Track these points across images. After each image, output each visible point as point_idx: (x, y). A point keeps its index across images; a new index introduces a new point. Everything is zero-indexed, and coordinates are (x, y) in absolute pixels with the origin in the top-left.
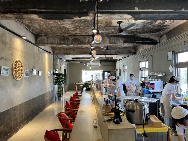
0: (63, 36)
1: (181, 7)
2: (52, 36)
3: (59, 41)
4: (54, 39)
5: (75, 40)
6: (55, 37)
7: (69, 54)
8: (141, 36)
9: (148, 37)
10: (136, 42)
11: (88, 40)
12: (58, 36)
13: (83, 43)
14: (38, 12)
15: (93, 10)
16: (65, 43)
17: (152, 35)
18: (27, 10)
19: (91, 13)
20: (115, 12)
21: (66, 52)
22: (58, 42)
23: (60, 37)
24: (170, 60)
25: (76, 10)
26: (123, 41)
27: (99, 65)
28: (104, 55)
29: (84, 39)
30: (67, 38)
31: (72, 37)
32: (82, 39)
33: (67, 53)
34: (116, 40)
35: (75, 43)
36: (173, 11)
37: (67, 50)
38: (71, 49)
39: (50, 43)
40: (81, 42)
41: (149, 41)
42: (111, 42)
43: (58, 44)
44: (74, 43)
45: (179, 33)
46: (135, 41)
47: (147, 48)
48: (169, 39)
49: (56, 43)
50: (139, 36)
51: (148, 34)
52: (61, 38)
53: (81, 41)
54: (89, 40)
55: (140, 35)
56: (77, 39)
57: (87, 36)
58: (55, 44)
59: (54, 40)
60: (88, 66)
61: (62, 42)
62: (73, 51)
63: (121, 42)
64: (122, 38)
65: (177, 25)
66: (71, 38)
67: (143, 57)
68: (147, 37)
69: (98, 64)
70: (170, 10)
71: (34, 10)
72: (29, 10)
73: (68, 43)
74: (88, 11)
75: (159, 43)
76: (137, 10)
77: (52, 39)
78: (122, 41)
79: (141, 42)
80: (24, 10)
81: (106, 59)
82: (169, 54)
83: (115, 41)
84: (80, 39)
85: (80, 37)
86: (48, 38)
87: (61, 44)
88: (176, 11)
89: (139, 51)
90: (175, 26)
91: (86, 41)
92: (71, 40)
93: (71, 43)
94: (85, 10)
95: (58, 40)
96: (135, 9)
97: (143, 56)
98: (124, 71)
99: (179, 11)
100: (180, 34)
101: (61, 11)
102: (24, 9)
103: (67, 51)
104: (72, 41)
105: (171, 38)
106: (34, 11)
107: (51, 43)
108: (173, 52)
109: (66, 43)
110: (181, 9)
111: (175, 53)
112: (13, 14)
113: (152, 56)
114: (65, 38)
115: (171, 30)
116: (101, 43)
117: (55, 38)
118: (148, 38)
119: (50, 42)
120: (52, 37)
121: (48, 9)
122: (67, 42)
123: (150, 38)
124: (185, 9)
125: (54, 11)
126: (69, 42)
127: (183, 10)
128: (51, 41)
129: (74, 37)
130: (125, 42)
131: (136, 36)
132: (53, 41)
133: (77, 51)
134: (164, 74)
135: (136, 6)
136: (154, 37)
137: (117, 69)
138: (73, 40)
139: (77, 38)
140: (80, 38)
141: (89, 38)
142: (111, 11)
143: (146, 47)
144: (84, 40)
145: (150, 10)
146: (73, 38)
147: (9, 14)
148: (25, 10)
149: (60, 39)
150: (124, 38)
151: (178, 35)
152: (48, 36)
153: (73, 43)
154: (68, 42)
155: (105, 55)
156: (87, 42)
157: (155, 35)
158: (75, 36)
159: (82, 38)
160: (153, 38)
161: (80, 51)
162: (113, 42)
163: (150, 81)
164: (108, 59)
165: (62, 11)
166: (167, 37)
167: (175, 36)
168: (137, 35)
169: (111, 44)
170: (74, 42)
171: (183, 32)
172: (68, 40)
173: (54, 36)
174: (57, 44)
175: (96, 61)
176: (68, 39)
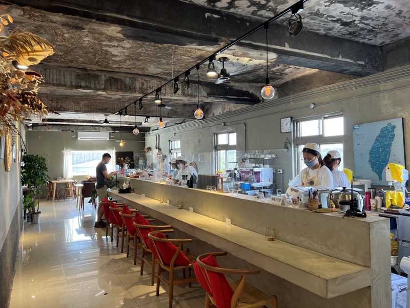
0: (86, 69)
1: (338, 52)
2: (58, 66)
3: (75, 79)
4: (62, 73)
5: (112, 80)
6: (65, 69)
7: (62, 109)
8: (236, 86)
9: (246, 90)
10: (228, 97)
11: (141, 84)
12: (73, 69)
13: (130, 89)
14: (127, 23)
15: (226, 37)
16: (89, 85)
17: (252, 87)
18: (105, 14)
19: (222, 41)
20: (259, 46)
21: (54, 104)
22: (72, 82)
23: (78, 71)
24: (285, 131)
25: (199, 31)
26: (208, 94)
27: (108, 139)
28: (145, 117)
29: (132, 81)
30: (95, 74)
31: (105, 73)
32: (128, 81)
33: (59, 107)
34: (195, 89)
35: (113, 87)
36: (329, 57)
37: (57, 99)
38: (69, 98)
39: (51, 82)
40: (126, 87)
41: (247, 97)
42: (186, 92)
43: (72, 86)
44: (111, 88)
45: (302, 89)
46: (226, 95)
47: (233, 109)
48: (282, 97)
49: (69, 83)
50: (232, 86)
51: (247, 85)
52: (80, 74)
53: (126, 84)
54: (143, 84)
55: (234, 85)
56: (116, 80)
57: (138, 76)
58: (64, 85)
59: (62, 78)
60: (79, 139)
61: (83, 84)
62: (73, 104)
63: (202, 95)
64: (204, 87)
65: (299, 75)
66: (103, 77)
67: (224, 125)
68: (244, 89)
69: (104, 136)
70: (326, 56)
71: (120, 16)
72: (108, 14)
73: (98, 86)
74: (219, 37)
75: (261, 102)
76: (287, 48)
77: (56, 73)
78: (204, 93)
79: (236, 97)
80: (98, 13)
81: (128, 125)
82: (283, 123)
83: (193, 91)
84: (123, 79)
85: (125, 75)
86: (46, 69)
87: (80, 87)
88: (333, 58)
89: (213, 114)
90: (295, 77)
91: (138, 85)
92: (103, 80)
93: (103, 87)
94: (214, 35)
95: (73, 77)
96: (285, 46)
97: (224, 123)
98: (170, 151)
99: (336, 58)
100: (304, 91)
101: (172, 29)
102: (98, 9)
103: (58, 102)
104: (105, 82)
105: (286, 95)
106: (120, 18)
107: (55, 82)
108: (291, 118)
109: (92, 86)
110: (338, 57)
111: (295, 121)
112: (70, 16)
113: (244, 123)
114: (90, 74)
115: (287, 83)
116: (168, 94)
117: (65, 72)
118: (246, 92)
119: (53, 81)
120: (57, 70)
121: (148, 20)
122: (95, 84)
123: (248, 92)
124: (343, 57)
125: (159, 25)
126: (99, 83)
127: (340, 58)
128: (55, 77)
129: (112, 75)
130: (209, 95)
131: (227, 85)
132: (60, 79)
133: (82, 103)
134: (274, 156)
135: (286, 41)
136: (255, 90)
137: (149, 149)
138: (107, 80)
139: (116, 76)
140: (125, 77)
141: (143, 80)
142: (254, 43)
143: (232, 106)
144: (132, 84)
145: (303, 52)
146: (108, 75)
147: (60, 14)
148: (100, 13)
149: (78, 75)
150: (208, 87)
151: (301, 91)
152: (46, 65)
153: (109, 86)
154: (97, 84)
155: (148, 117)
156: (138, 88)
157: (256, 87)
158: (113, 72)
159: (128, 79)
160: (254, 93)
161: (89, 104)
162: (190, 92)
163: (254, 167)
164: (130, 125)
165: (175, 29)
166: (279, 93)
167: (295, 92)
168: (229, 84)
169: (186, 96)
170: (111, 85)
171: (311, 88)
172: (97, 79)
173: (61, 67)
174: (69, 87)
175: (101, 128)
176: (96, 77)
